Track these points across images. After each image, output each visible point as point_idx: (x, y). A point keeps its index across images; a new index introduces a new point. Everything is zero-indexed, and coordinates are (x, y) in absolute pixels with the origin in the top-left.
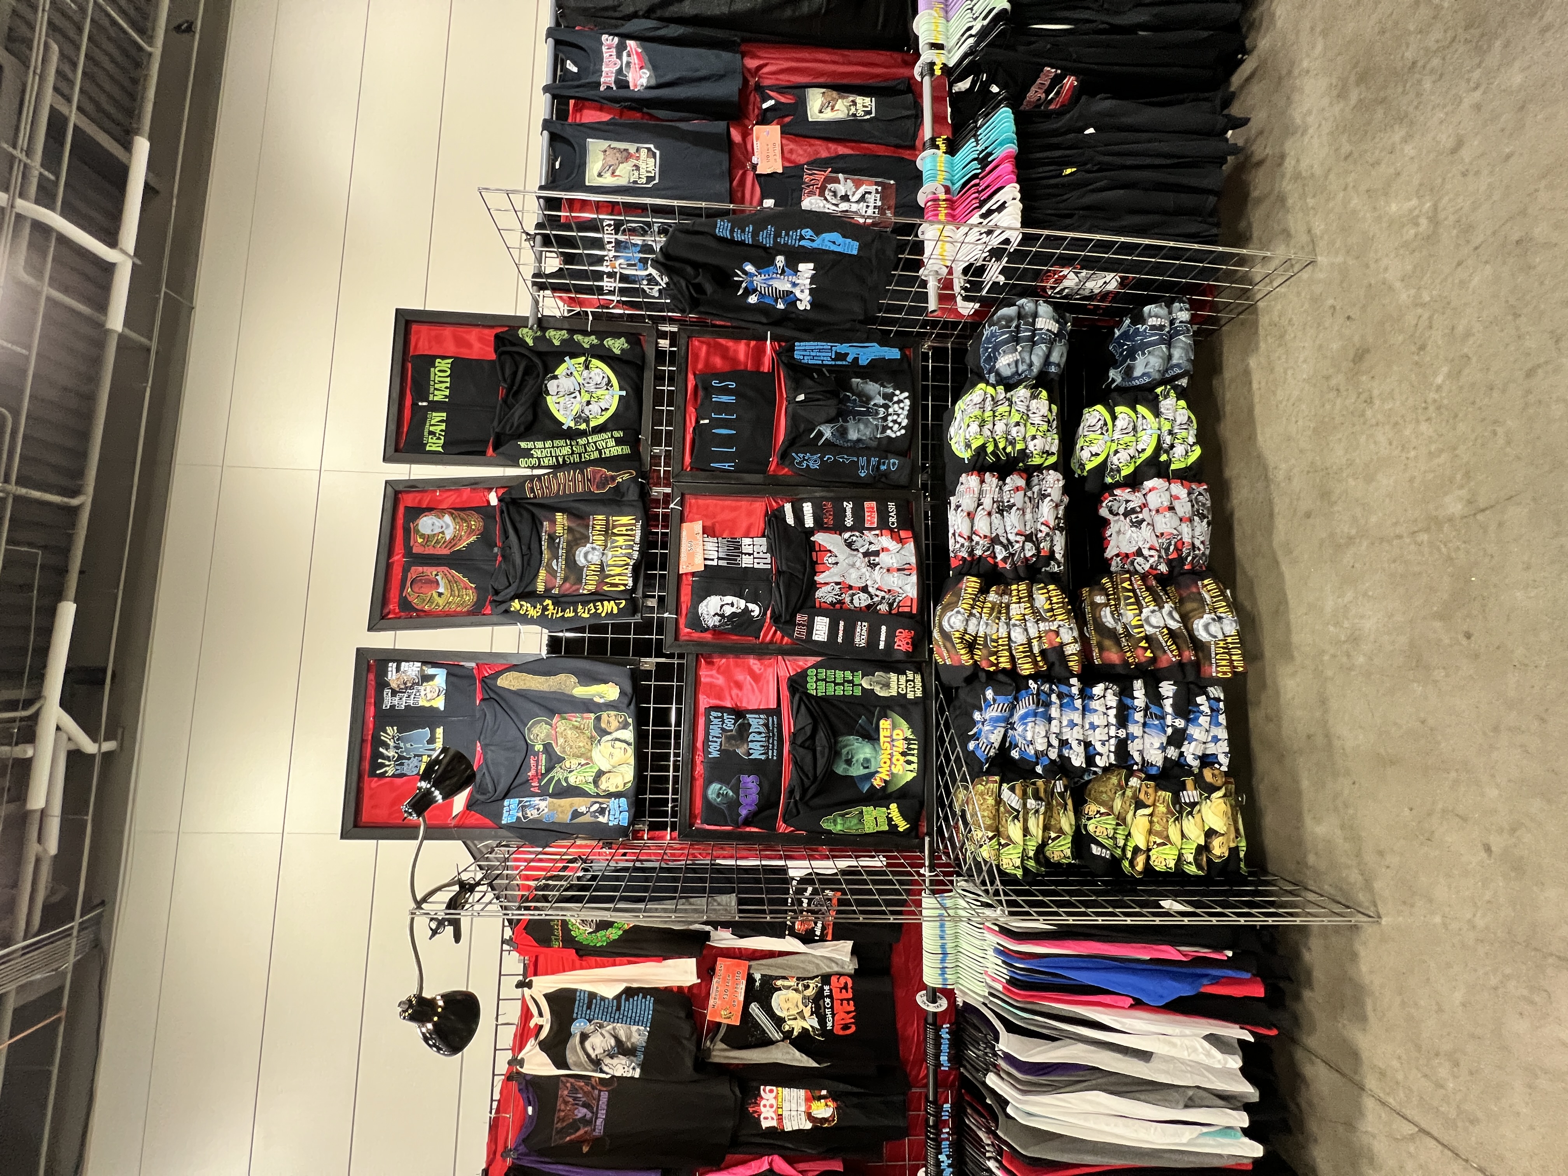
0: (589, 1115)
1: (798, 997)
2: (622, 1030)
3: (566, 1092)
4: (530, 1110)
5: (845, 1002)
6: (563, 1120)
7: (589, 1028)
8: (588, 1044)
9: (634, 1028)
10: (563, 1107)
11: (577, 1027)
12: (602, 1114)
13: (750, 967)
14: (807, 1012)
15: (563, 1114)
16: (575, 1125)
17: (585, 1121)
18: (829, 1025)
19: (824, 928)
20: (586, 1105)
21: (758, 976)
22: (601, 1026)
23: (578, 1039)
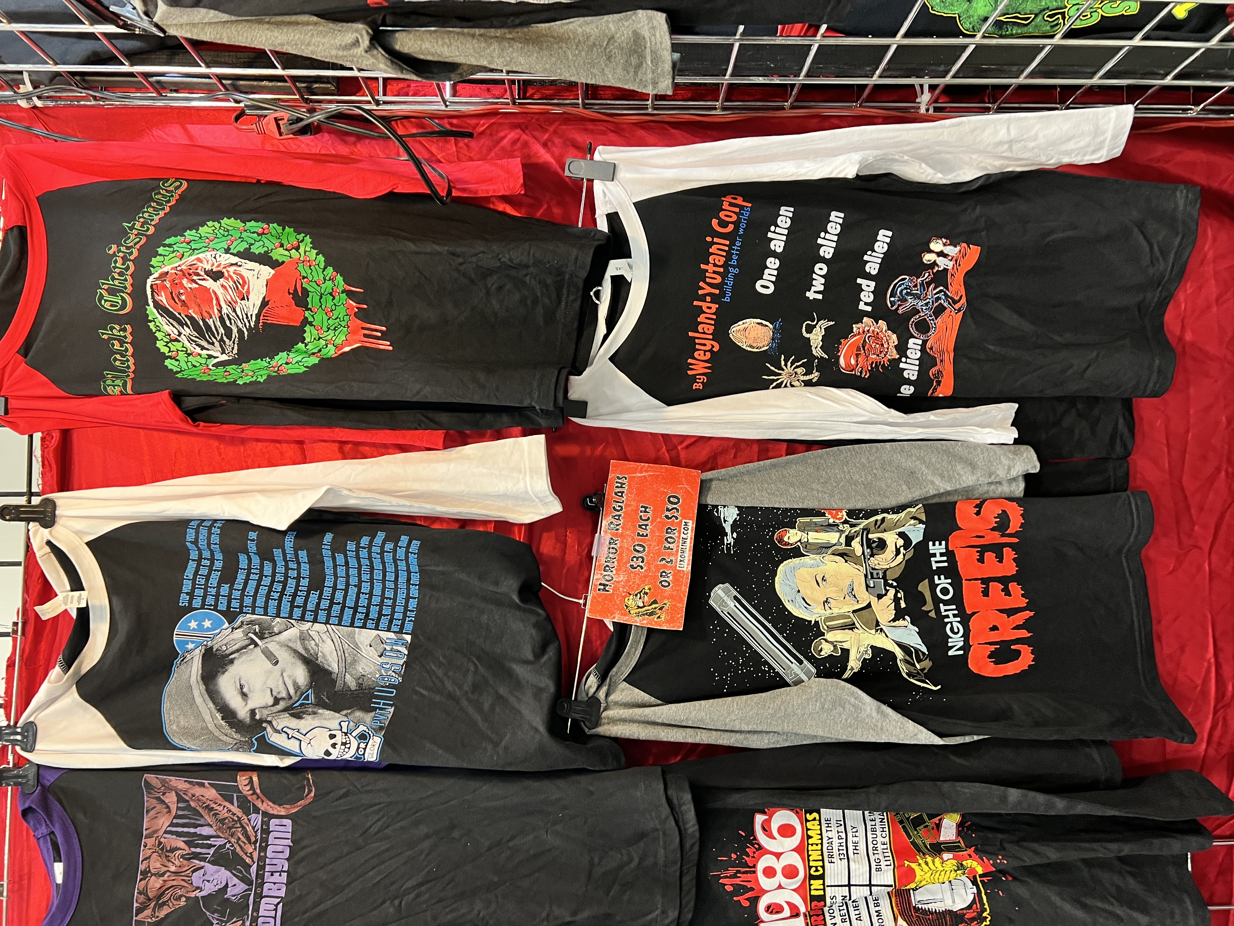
1: (852, 573)
2: (328, 642)
3: (164, 822)
4: (59, 872)
5: (996, 587)
7: (229, 637)
8: (226, 683)
10: (155, 864)
12: (276, 885)
13: (704, 485)
14: (884, 609)
15: (155, 883)
18: (956, 641)
19: (928, 367)
21: (728, 512)
23: (195, 667)
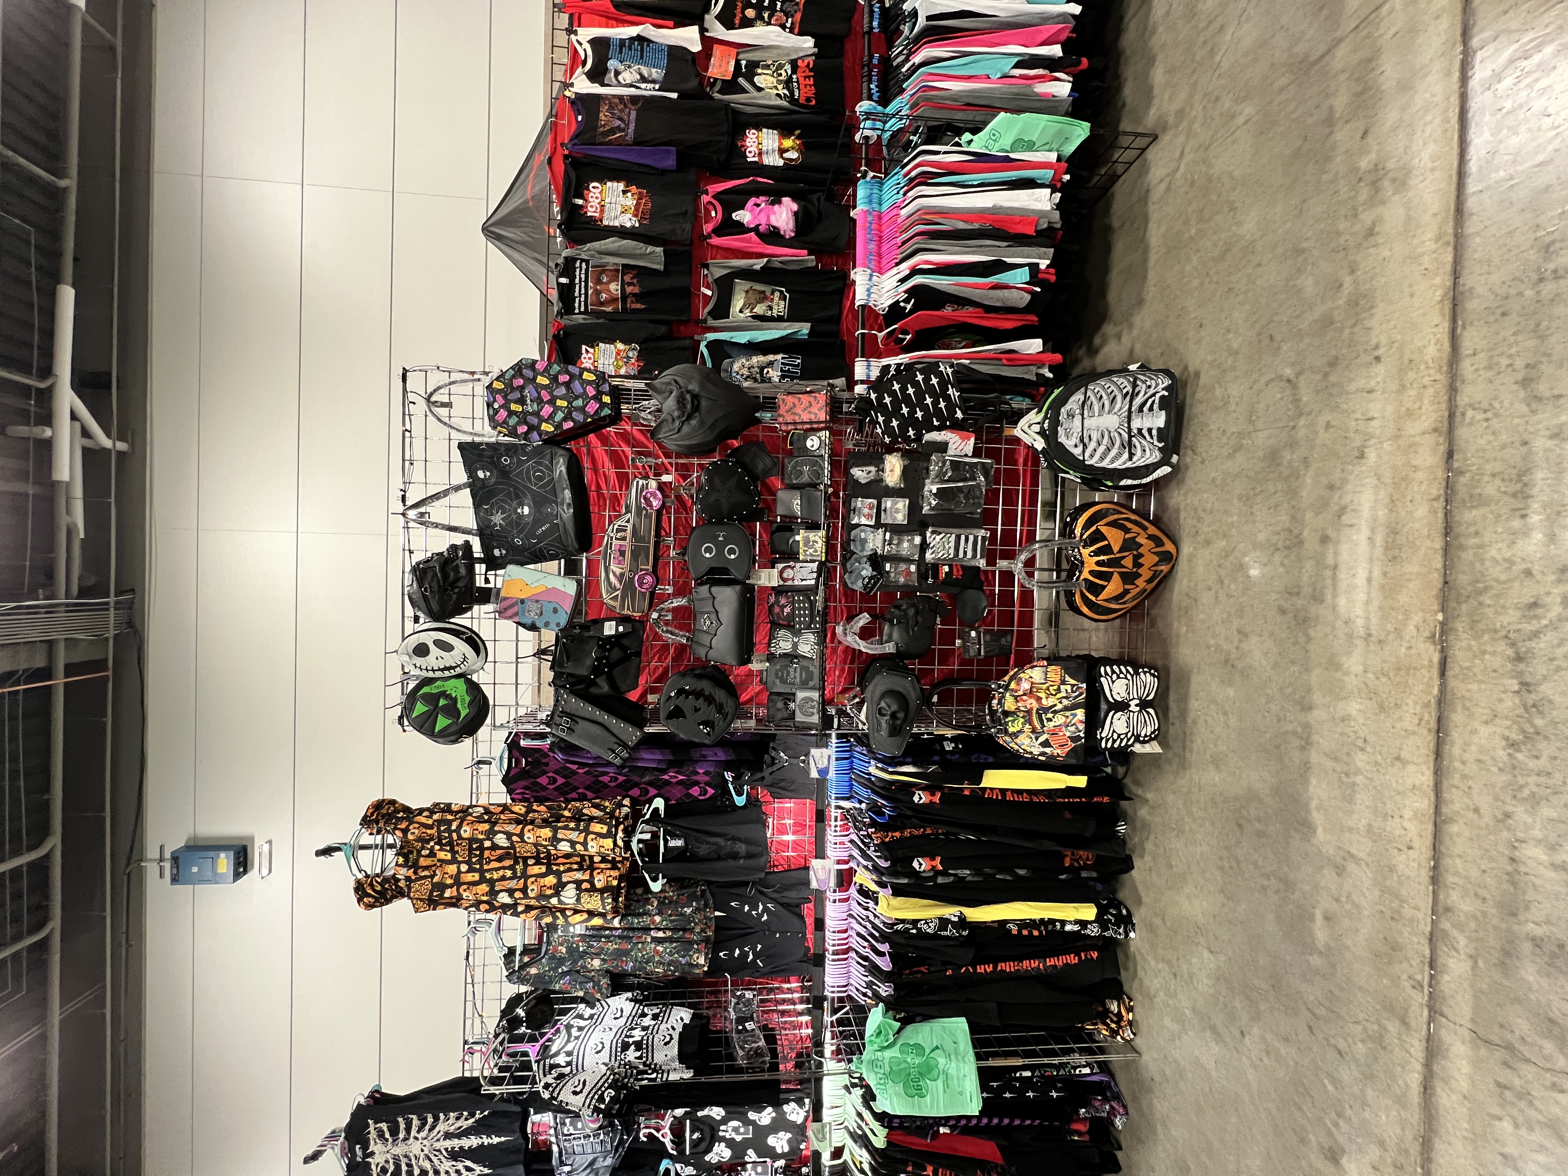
0: (623, 126)
1: (775, 80)
2: (645, 71)
3: (605, 108)
4: (580, 118)
6: (604, 126)
7: (621, 67)
8: (620, 78)
9: (654, 70)
10: (603, 118)
11: (612, 64)
12: (632, 127)
13: (738, 54)
14: (780, 87)
15: (603, 123)
16: (613, 131)
17: (619, 129)
18: (796, 94)
19: (792, 23)
20: (620, 119)
21: (743, 63)
22: (630, 67)
23: (612, 74)
